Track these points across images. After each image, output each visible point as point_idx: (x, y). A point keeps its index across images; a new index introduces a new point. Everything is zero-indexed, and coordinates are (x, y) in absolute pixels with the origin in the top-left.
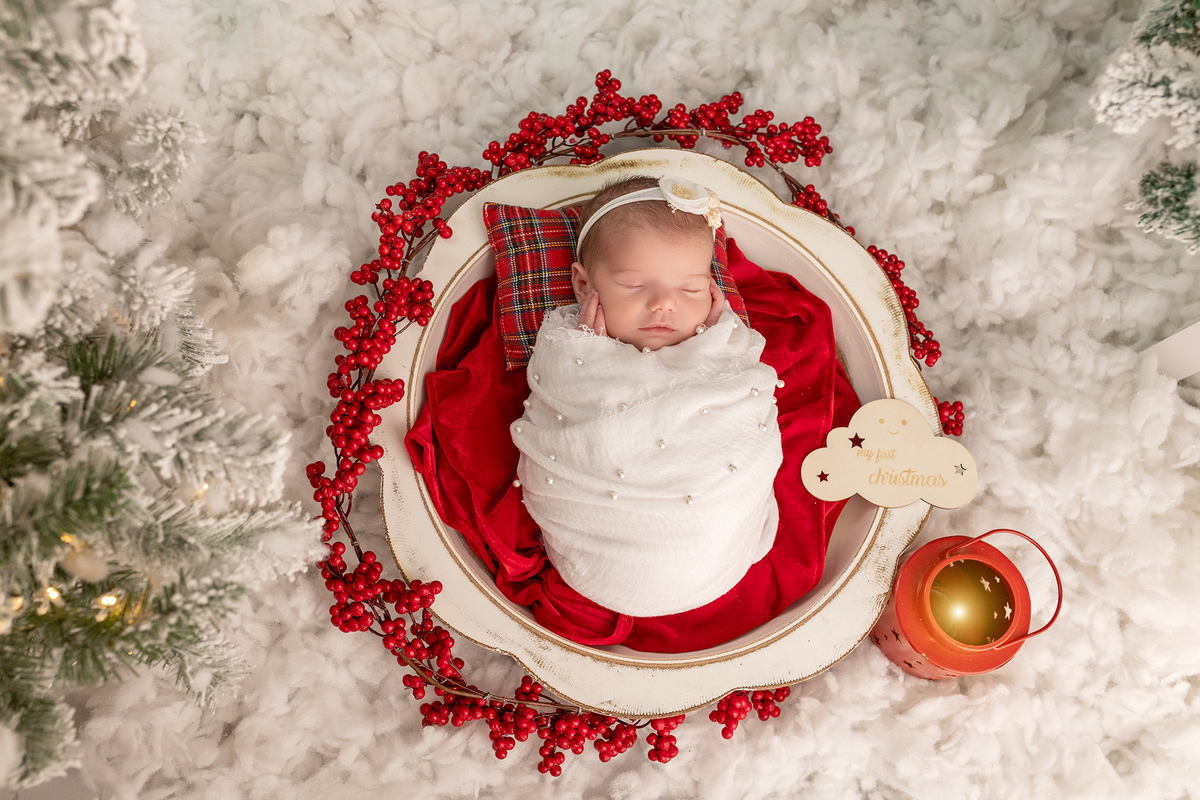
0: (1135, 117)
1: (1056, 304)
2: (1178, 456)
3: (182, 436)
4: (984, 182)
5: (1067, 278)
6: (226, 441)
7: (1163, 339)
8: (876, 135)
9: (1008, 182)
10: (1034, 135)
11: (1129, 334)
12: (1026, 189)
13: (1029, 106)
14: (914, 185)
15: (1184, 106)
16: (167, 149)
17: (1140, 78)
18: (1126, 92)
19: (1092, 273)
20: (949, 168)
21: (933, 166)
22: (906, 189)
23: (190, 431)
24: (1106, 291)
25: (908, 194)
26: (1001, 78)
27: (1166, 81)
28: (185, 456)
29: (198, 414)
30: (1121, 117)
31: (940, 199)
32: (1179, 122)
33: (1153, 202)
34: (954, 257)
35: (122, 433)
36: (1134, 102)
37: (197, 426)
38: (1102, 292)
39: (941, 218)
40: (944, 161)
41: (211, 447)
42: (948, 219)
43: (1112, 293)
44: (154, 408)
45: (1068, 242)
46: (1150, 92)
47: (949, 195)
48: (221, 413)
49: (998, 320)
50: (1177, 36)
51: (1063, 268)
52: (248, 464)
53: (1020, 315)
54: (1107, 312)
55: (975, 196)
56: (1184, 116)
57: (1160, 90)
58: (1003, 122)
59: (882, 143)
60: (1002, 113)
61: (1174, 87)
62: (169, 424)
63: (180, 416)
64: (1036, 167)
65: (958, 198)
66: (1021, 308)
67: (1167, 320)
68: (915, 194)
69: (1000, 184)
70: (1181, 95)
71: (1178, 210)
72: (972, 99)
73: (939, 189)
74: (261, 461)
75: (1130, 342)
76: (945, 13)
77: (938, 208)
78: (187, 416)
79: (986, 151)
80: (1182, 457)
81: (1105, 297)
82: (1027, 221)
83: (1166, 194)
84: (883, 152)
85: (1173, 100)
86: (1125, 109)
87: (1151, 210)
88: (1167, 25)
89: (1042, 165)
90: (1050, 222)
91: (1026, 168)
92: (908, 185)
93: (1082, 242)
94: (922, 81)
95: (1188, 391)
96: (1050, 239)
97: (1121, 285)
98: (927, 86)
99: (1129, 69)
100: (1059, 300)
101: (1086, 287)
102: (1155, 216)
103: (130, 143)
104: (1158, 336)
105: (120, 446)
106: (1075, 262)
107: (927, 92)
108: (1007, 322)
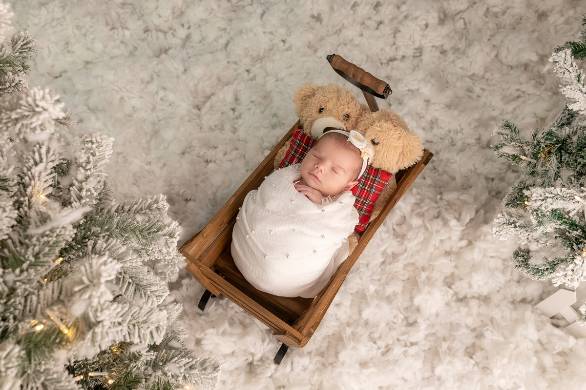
0: (506, 235)
1: (498, 289)
2: (554, 348)
3: (185, 368)
4: (464, 243)
5: (501, 279)
6: (200, 369)
7: (543, 300)
8: (420, 226)
9: (473, 242)
10: (481, 223)
11: (530, 299)
12: (480, 245)
13: (477, 212)
14: (437, 246)
15: (522, 231)
16: (172, 265)
17: (505, 222)
18: (501, 227)
19: (511, 275)
20: (450, 238)
21: (443, 238)
22: (434, 247)
23: (188, 366)
24: (518, 282)
25: (435, 249)
26: (465, 203)
27: (514, 222)
28: (187, 375)
29: (191, 360)
30: (501, 235)
31: (448, 250)
32: (521, 236)
33: (518, 261)
34: (457, 272)
35: (166, 369)
36: (504, 230)
37: (191, 364)
38: (516, 283)
39: (449, 257)
40: (447, 236)
41: (196, 371)
42: (453, 257)
43: (520, 283)
44: (176, 358)
45: (499, 263)
46: (509, 226)
47: (451, 248)
48: (198, 359)
49: (477, 295)
50: (518, 204)
51: (499, 275)
52: (210, 377)
53: (485, 294)
54: (519, 291)
55: (461, 248)
56: (522, 234)
57: (513, 226)
58: (468, 220)
59: (423, 230)
60: (467, 217)
61: (517, 224)
62: (182, 364)
63: (185, 360)
64: (482, 237)
65: (455, 249)
66: (485, 291)
67: (544, 292)
68: (438, 248)
69: (470, 243)
70: (520, 227)
71: (526, 265)
72: (455, 211)
73: (447, 246)
74: (213, 375)
75: (530, 302)
76: (442, 175)
77: (448, 253)
78: (187, 360)
79: (463, 230)
80: (556, 348)
81: (518, 284)
82: (483, 257)
83: (522, 259)
84: (423, 233)
85: (518, 229)
86: (502, 233)
87: (518, 264)
88: (514, 200)
89: (485, 236)
90: (492, 257)
91: (479, 237)
92: (435, 245)
93: (505, 263)
94: (436, 206)
95: (555, 321)
96: (492, 263)
97: (523, 279)
98: (439, 207)
99: (501, 219)
100: (500, 287)
101: (510, 281)
102: (520, 266)
103: (160, 264)
104: (541, 299)
105: (165, 374)
106: (503, 272)
107: (438, 210)
108: (480, 296)
